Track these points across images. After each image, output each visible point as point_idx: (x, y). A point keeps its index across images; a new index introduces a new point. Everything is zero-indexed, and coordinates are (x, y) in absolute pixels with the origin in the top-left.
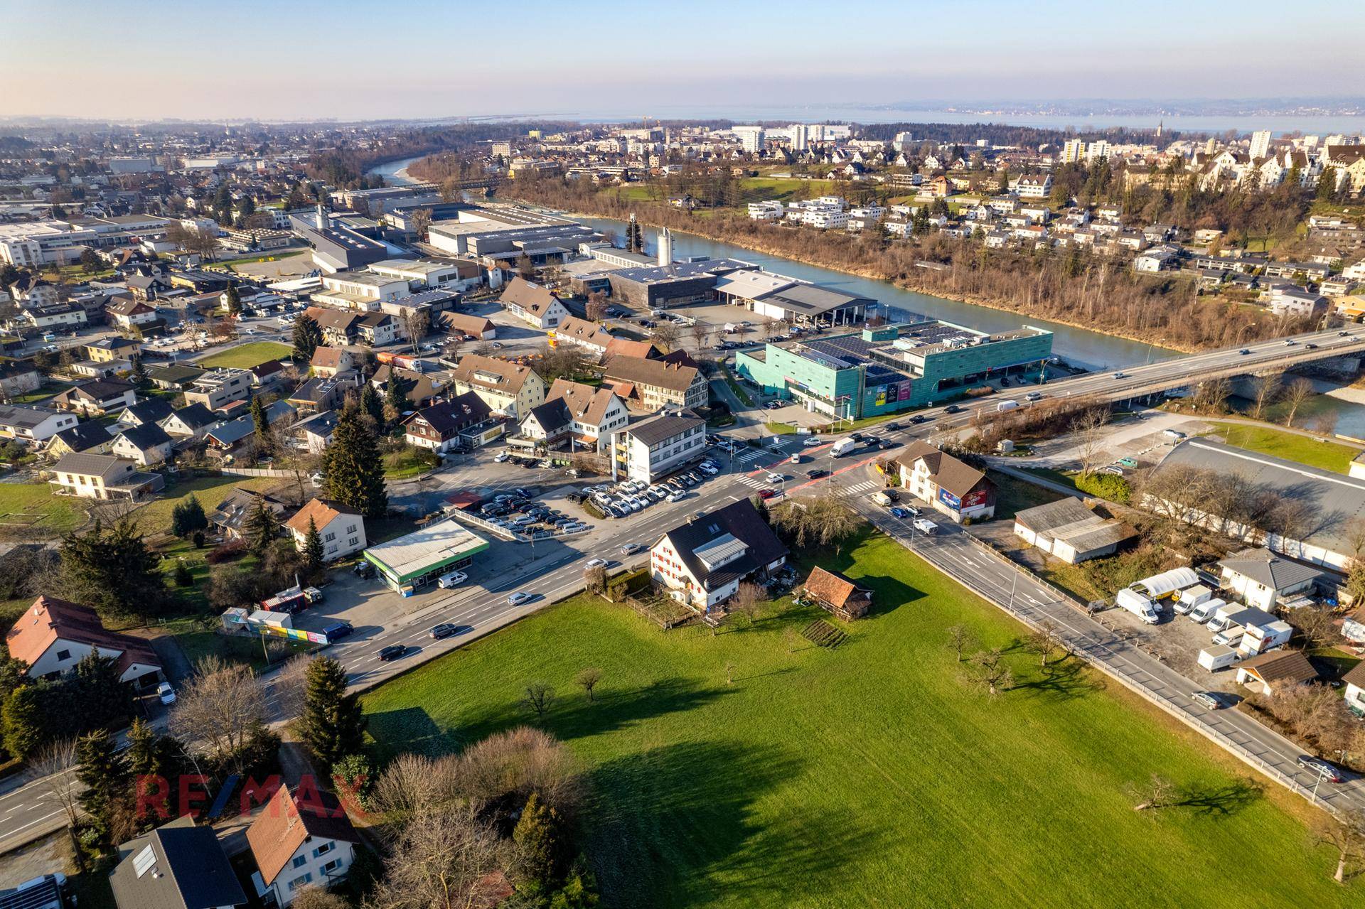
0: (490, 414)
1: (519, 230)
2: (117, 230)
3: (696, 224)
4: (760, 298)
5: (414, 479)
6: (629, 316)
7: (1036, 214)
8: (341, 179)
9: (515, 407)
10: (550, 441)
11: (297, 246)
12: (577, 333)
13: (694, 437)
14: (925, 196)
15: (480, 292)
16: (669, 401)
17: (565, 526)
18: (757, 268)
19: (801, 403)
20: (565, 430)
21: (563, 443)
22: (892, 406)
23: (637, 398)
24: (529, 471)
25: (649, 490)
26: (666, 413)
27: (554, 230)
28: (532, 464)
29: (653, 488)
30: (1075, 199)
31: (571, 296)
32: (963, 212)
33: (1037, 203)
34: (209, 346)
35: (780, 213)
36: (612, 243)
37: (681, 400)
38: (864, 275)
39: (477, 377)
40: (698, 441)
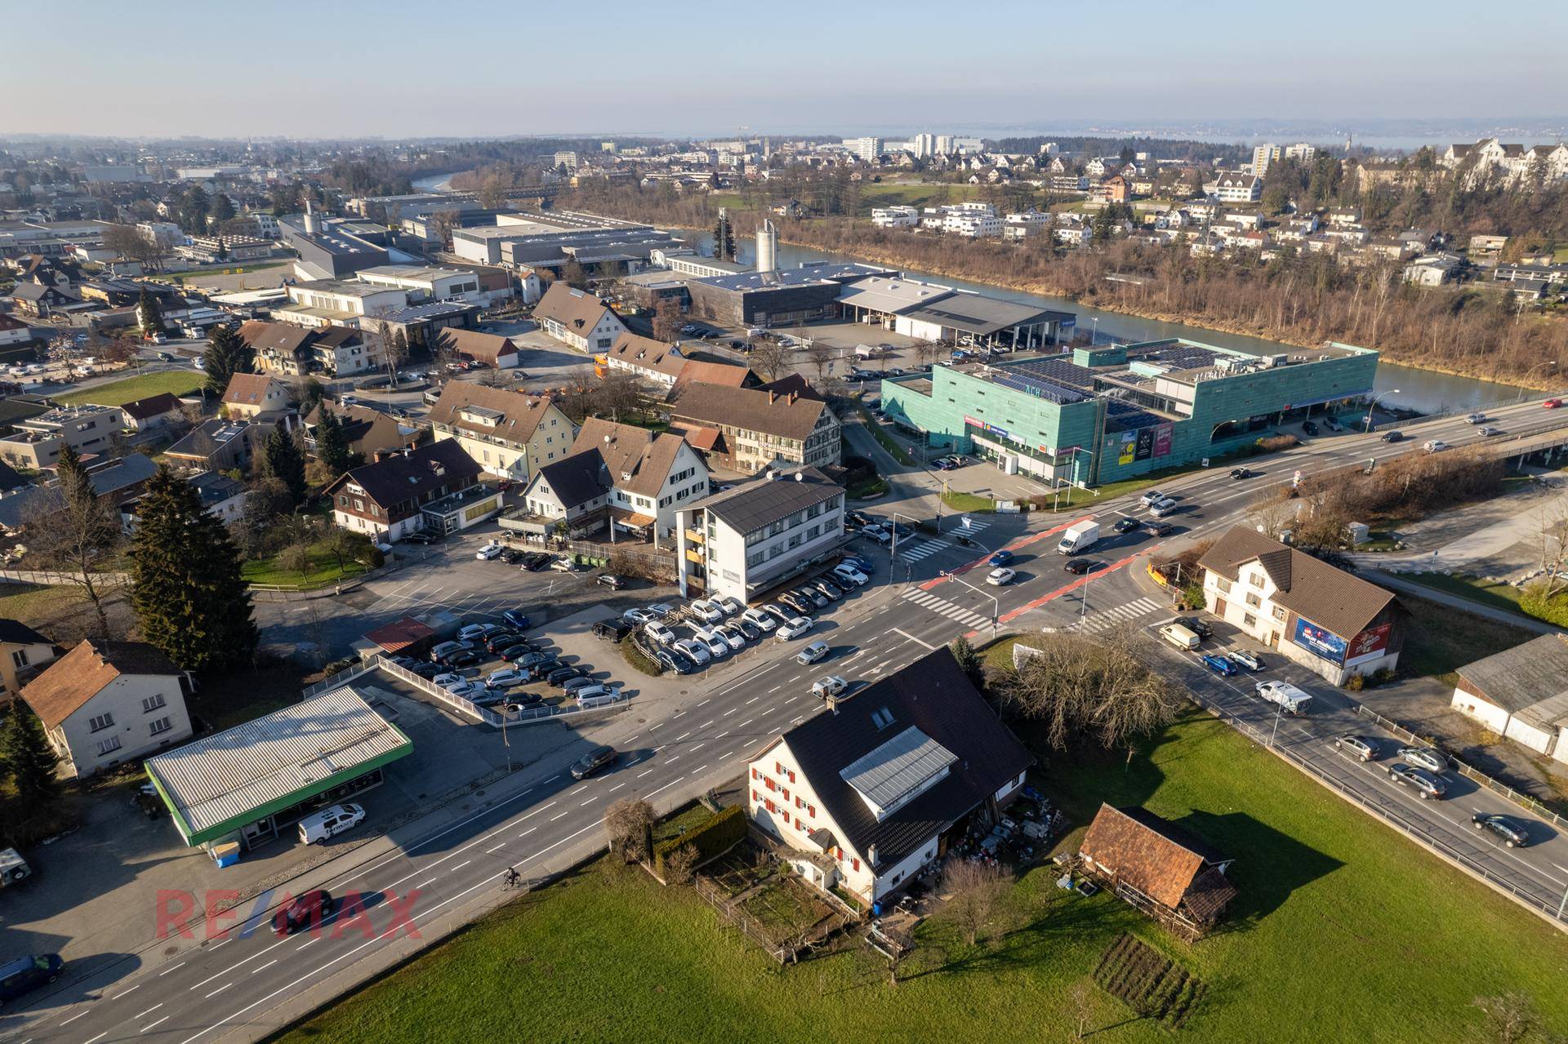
0: (480, 477)
1: (571, 234)
2: (49, 236)
3: (805, 233)
4: (905, 312)
5: (328, 592)
6: (715, 336)
7: (1247, 221)
8: (360, 186)
9: (523, 464)
10: (572, 524)
11: (282, 257)
12: (636, 359)
13: (825, 517)
14: (1098, 202)
15: (508, 308)
16: (778, 456)
17: (582, 692)
18: (896, 275)
19: (993, 460)
20: (601, 504)
21: (596, 526)
22: (1145, 466)
23: (726, 451)
24: (533, 576)
25: (744, 616)
26: (776, 475)
27: (618, 234)
28: (540, 564)
29: (752, 612)
30: (1293, 204)
31: (634, 311)
32: (1150, 219)
33: (1246, 209)
34: (92, 375)
35: (914, 220)
36: (692, 249)
37: (796, 453)
38: (1037, 291)
39: (464, 416)
40: (832, 524)
